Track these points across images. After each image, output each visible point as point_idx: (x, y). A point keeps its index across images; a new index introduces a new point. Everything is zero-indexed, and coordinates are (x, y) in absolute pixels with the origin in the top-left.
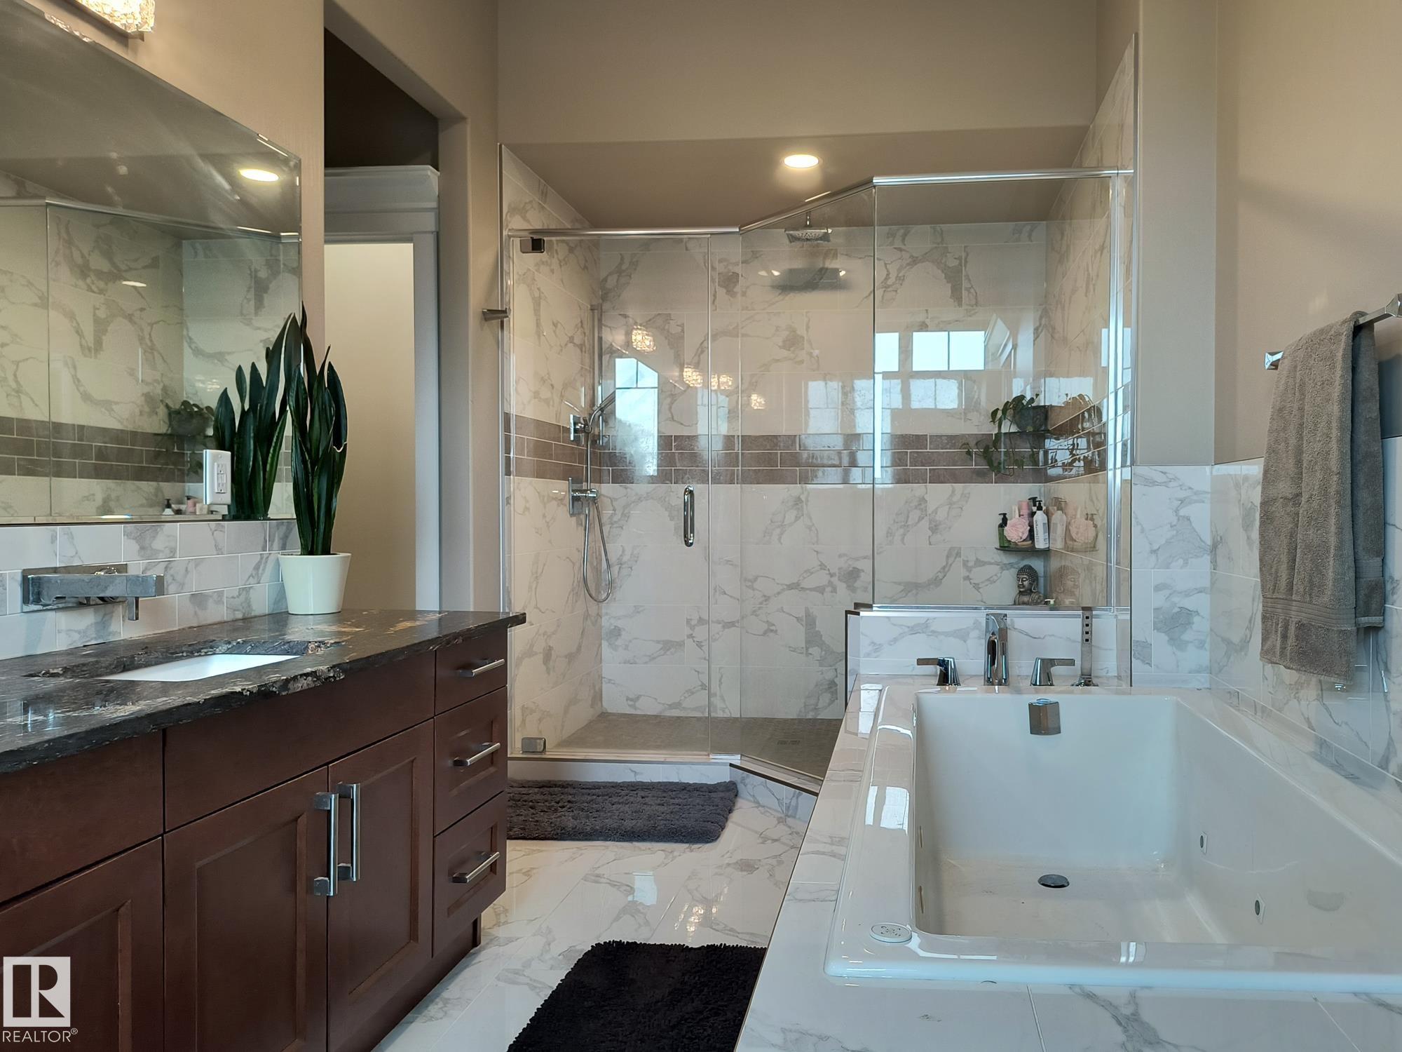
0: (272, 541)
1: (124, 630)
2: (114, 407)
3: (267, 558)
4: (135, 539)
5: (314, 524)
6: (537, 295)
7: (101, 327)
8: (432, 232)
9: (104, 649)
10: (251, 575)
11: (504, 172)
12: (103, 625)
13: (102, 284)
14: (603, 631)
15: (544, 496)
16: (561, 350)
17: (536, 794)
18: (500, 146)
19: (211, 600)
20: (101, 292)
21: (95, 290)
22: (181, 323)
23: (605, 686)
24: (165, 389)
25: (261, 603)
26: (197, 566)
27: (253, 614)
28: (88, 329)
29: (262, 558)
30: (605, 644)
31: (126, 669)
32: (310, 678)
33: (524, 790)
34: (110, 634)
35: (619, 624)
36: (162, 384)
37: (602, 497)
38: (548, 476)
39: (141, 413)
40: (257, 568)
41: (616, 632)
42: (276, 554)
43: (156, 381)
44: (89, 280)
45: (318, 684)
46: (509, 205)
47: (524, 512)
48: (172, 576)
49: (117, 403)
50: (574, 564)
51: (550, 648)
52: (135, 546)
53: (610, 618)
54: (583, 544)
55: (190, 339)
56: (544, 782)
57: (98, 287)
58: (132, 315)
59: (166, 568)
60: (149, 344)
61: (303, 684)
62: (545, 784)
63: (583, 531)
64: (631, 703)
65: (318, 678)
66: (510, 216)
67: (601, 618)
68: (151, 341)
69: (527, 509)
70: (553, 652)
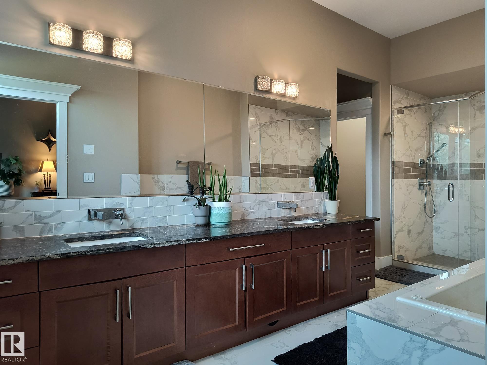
0: (324, 196)
1: (294, 214)
2: (305, 161)
3: (323, 200)
4: (296, 196)
5: (332, 194)
6: (404, 124)
7: (302, 142)
8: (371, 114)
9: (290, 217)
10: (319, 204)
11: (392, 92)
12: (290, 212)
13: (302, 132)
14: (434, 227)
15: (407, 184)
16: (415, 139)
17: (399, 271)
18: (391, 86)
19: (310, 209)
20: (302, 134)
21: (301, 134)
22: (320, 139)
23: (434, 245)
24: (316, 155)
25: (321, 211)
26: (307, 202)
27: (319, 213)
28: (300, 143)
29: (321, 200)
30: (434, 231)
31: (292, 221)
32: (318, 226)
33: (396, 269)
34: (291, 214)
35: (440, 225)
36: (315, 155)
37: (433, 184)
38: (409, 178)
39: (311, 162)
40: (320, 202)
41: (438, 228)
42: (324, 200)
43: (314, 154)
44: (300, 132)
45: (320, 228)
46: (394, 101)
47: (399, 189)
48: (303, 203)
49: (305, 160)
50: (420, 205)
51: (410, 230)
52: (296, 197)
53: (436, 223)
54: (425, 199)
55: (322, 142)
56: (403, 268)
57: (301, 133)
58: (309, 138)
59: (302, 202)
60: (312, 145)
61: (317, 227)
62: (403, 269)
63: (425, 195)
64: (443, 252)
65: (320, 226)
66: (394, 104)
67: (433, 223)
68: (313, 144)
69: (400, 188)
70: (411, 231)
